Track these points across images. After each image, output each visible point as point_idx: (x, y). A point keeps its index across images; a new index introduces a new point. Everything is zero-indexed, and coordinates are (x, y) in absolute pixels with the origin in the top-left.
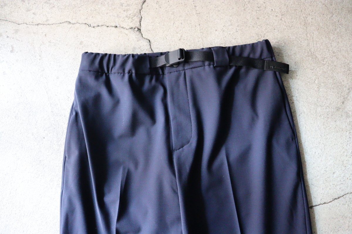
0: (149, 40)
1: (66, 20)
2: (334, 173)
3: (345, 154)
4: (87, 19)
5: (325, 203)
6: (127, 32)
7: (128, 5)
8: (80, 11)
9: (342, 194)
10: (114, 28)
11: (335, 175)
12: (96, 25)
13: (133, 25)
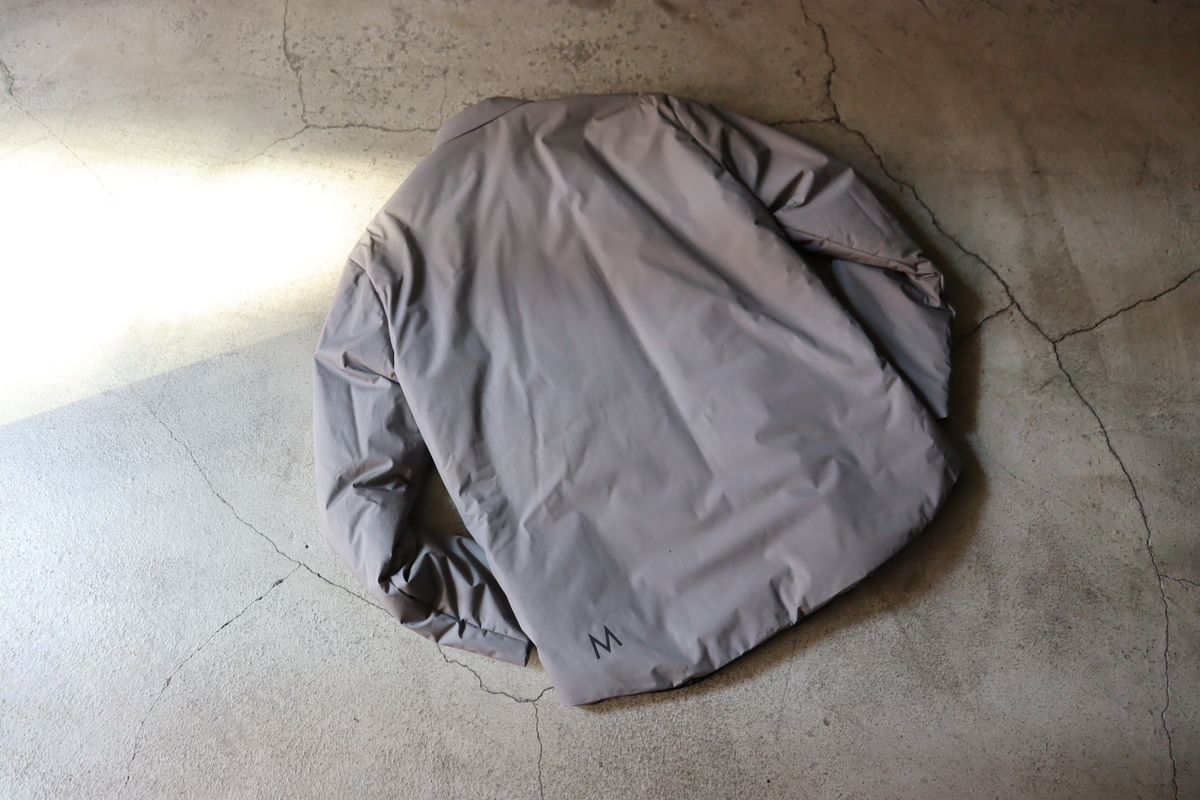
0: (859, 134)
2: (1167, 251)
3: (1172, 225)
5: (1170, 290)
6: (822, 126)
7: (807, 90)
9: (1188, 273)
10: (800, 125)
11: (1169, 254)
13: (824, 116)
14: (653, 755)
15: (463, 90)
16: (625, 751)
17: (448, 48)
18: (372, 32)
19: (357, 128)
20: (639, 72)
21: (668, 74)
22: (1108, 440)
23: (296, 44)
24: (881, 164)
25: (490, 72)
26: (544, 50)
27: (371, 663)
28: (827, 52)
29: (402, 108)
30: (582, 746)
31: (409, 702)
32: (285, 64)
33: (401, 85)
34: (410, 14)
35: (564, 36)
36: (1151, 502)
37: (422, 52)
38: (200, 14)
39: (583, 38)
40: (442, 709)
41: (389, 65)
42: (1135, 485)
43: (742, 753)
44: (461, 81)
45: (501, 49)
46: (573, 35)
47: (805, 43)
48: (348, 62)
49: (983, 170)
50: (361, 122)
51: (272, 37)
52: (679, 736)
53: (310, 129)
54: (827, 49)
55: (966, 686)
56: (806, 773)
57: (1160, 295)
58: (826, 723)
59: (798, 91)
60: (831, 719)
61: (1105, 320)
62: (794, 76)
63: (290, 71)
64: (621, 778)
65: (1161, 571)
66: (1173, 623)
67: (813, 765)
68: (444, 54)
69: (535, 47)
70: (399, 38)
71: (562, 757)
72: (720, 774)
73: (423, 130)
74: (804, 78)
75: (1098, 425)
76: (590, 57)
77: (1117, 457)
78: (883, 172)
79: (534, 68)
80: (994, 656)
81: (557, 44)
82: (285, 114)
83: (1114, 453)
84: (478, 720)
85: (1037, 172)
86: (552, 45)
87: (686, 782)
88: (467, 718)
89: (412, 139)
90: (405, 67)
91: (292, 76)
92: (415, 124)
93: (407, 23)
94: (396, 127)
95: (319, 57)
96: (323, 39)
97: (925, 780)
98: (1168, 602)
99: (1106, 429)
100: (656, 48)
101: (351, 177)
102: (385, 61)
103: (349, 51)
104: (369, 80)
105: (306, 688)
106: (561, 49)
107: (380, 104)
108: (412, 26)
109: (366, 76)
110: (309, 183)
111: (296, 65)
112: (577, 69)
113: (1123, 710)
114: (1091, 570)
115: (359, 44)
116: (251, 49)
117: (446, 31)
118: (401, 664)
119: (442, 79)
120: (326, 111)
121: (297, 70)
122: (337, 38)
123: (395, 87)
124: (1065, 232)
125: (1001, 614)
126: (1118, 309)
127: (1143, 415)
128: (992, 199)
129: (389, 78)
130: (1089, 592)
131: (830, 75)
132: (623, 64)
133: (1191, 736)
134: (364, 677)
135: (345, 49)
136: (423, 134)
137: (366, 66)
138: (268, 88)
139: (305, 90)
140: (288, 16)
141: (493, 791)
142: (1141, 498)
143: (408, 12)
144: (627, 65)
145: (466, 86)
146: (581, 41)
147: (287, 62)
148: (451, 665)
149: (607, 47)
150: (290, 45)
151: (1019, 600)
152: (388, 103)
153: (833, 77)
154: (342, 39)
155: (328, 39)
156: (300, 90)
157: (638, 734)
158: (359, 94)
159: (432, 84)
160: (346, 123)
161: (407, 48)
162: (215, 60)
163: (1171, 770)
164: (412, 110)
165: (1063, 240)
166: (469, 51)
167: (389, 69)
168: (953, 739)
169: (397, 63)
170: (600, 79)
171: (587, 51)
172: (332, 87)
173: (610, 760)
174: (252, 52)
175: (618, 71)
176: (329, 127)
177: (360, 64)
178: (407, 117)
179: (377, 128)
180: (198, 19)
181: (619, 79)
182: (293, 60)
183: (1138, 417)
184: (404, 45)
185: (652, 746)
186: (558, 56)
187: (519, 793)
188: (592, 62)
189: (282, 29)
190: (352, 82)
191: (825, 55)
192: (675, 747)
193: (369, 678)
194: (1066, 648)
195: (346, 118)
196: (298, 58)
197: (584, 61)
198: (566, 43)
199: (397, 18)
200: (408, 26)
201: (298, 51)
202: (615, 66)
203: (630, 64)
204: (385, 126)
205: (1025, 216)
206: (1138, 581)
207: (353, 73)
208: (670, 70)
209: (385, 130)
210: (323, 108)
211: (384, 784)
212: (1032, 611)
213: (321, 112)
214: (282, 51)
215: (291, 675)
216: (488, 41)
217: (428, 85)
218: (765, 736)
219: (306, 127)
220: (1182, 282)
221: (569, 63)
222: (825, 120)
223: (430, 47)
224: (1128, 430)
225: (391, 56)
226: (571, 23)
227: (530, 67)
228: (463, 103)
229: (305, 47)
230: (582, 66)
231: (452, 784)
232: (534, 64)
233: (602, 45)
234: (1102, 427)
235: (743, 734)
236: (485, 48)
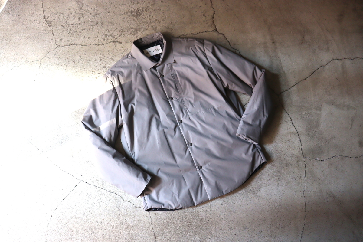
0: (223, 34)
1: (181, 34)
2: (309, 64)
3: (310, 56)
4: (191, 31)
5: (309, 76)
6: (212, 33)
7: (207, 21)
8: (186, 28)
9: (314, 71)
10: (205, 33)
11: (309, 65)
12: (196, 33)
13: (212, 29)
14: (180, 218)
15: (104, 29)
16: (173, 218)
17: (97, 15)
18: (72, 10)
19: (73, 45)
20: (156, 19)
21: (165, 19)
22: (292, 122)
23: (49, 17)
24: (229, 44)
25: (111, 22)
26: (127, 13)
27: (105, 204)
28: (212, 7)
29: (86, 38)
30: (162, 218)
31: (116, 213)
32: (46, 25)
33: (84, 29)
34: (83, 3)
35: (132, 8)
36: (303, 138)
37: (89, 17)
38: (14, 7)
39: (138, 8)
40: (125, 213)
41: (79, 22)
42: (299, 134)
43: (202, 215)
44: (103, 26)
45: (113, 14)
46: (135, 7)
47: (205, 4)
48: (66, 22)
49: (259, 43)
50: (74, 43)
51: (40, 14)
52: (186, 213)
53: (58, 47)
54: (212, 6)
55: (256, 191)
56: (218, 217)
57: (307, 78)
58: (222, 205)
59: (204, 21)
60: (223, 203)
61: (292, 87)
62: (203, 16)
63: (49, 27)
64: (172, 225)
65: (305, 156)
66: (307, 169)
67: (220, 215)
68: (96, 17)
69: (123, 12)
70: (81, 12)
71: (157, 221)
72: (197, 220)
73: (93, 44)
74: (206, 17)
75: (290, 118)
76: (141, 14)
77: (294, 127)
78: (230, 46)
79: (124, 20)
80: (263, 183)
81: (130, 11)
82: (50, 42)
83: (294, 126)
84: (135, 215)
85: (274, 43)
86: (129, 11)
87: (189, 223)
88: (132, 215)
89: (91, 48)
90: (84, 23)
91: (50, 29)
92: (90, 43)
93: (82, 6)
94: (85, 44)
95: (57, 21)
96: (57, 14)
97: (247, 216)
98: (306, 164)
99: (292, 119)
100: (161, 9)
101: (74, 62)
102: (78, 21)
103: (66, 18)
104: (74, 28)
105: (88, 213)
106: (132, 12)
107: (79, 37)
108: (84, 8)
109: (73, 27)
110: (62, 66)
111: (50, 25)
112: (138, 19)
113: (294, 193)
114: (287, 158)
115: (68, 15)
116: (34, 19)
117: (95, 9)
118: (112, 203)
119: (96, 26)
120: (62, 40)
121: (50, 26)
122: (61, 14)
123: (82, 30)
124: (282, 61)
125: (265, 172)
126: (296, 83)
127: (301, 114)
128: (261, 52)
129: (80, 27)
130: (287, 164)
131: (213, 15)
132: (151, 16)
133: (310, 197)
134: (103, 208)
135: (64, 17)
136: (93, 46)
137: (72, 23)
138: (42, 33)
139: (54, 33)
140: (43, 6)
141: (141, 232)
142: (300, 137)
143: (82, 2)
144: (152, 16)
145: (104, 28)
146: (137, 9)
147: (47, 23)
148: (126, 202)
149: (146, 11)
150: (46, 18)
151: (269, 168)
152: (81, 36)
153: (214, 16)
154: (63, 14)
155: (58, 14)
156: (53, 33)
157: (175, 213)
158: (71, 33)
159: (94, 28)
160: (69, 44)
161: (84, 16)
162: (23, 24)
163: (305, 205)
164: (89, 38)
165: (281, 64)
166: (103, 15)
167: (80, 24)
168: (253, 205)
169: (82, 21)
170: (145, 22)
171: (140, 13)
172: (63, 32)
173: (169, 220)
174: (35, 20)
175: (150, 19)
176: (64, 46)
177: (70, 23)
178: (88, 40)
179: (79, 45)
180: (14, 9)
181: (150, 22)
182: (48, 22)
183: (300, 115)
184: (83, 14)
185: (179, 216)
186: (131, 15)
187: (147, 231)
188: (141, 16)
189: (42, 11)
190: (69, 29)
191: (211, 8)
192: (185, 215)
193: (105, 208)
194: (281, 179)
195: (69, 42)
196: (50, 22)
197: (139, 16)
198: (133, 10)
199: (79, 5)
200: (83, 7)
201: (49, 19)
202: (149, 17)
203: (153, 16)
204: (81, 44)
205: (270, 57)
206: (299, 159)
207: (68, 26)
208: (165, 17)
209: (82, 45)
210: (61, 39)
211: (113, 234)
212: (273, 170)
213: (61, 41)
214: (44, 19)
215: (84, 210)
216: (109, 11)
217: (93, 29)
218: (207, 210)
219: (57, 46)
220: (312, 73)
221: (135, 17)
222: (213, 31)
223: (91, 15)
224: (297, 119)
225: (79, 19)
226: (134, 3)
227: (123, 20)
228: (104, 34)
229: (52, 18)
230: (139, 18)
231: (130, 231)
232: (124, 18)
233: (144, 10)
234: (291, 118)
235: (202, 210)
236: (108, 14)
